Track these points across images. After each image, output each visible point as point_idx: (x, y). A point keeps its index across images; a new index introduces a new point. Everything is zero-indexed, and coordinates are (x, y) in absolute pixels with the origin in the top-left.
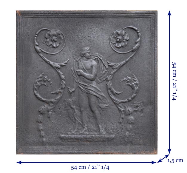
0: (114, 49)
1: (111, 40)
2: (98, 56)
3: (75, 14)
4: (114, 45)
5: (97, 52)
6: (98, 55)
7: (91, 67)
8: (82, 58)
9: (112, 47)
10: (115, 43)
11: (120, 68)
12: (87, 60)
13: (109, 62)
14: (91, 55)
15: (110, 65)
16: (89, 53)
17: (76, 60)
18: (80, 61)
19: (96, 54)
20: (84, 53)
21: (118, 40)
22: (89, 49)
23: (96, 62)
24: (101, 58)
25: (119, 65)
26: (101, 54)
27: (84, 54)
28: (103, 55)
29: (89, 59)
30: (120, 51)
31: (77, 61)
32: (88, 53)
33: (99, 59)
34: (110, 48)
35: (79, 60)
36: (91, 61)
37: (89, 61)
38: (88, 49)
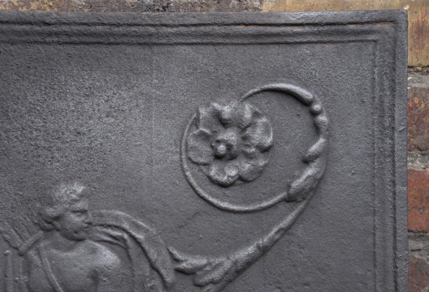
0: (205, 190)
1: (187, 151)
2: (126, 226)
3: (7, 22)
4: (201, 170)
5: (119, 207)
6: (127, 219)
7: (89, 281)
8: (46, 238)
9: (192, 180)
10: (205, 164)
11: (230, 281)
12: (70, 249)
13: (179, 256)
14: (90, 223)
15: (183, 265)
16: (83, 212)
17: (17, 248)
18: (39, 254)
19: (117, 218)
20: (55, 214)
21: (222, 148)
22: (81, 196)
23: (117, 253)
24: (140, 236)
25: (227, 264)
26: (142, 216)
27: (57, 218)
28: (150, 221)
29: (80, 240)
30: (231, 202)
31: (21, 255)
32: (74, 212)
33: (130, 242)
34: (184, 184)
35: (29, 248)
36: (94, 251)
37: (80, 250)
38: (74, 196)
